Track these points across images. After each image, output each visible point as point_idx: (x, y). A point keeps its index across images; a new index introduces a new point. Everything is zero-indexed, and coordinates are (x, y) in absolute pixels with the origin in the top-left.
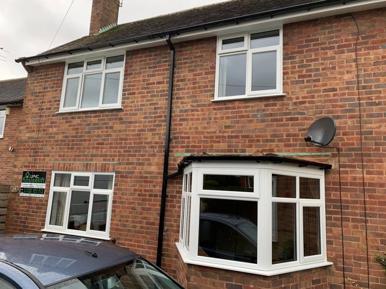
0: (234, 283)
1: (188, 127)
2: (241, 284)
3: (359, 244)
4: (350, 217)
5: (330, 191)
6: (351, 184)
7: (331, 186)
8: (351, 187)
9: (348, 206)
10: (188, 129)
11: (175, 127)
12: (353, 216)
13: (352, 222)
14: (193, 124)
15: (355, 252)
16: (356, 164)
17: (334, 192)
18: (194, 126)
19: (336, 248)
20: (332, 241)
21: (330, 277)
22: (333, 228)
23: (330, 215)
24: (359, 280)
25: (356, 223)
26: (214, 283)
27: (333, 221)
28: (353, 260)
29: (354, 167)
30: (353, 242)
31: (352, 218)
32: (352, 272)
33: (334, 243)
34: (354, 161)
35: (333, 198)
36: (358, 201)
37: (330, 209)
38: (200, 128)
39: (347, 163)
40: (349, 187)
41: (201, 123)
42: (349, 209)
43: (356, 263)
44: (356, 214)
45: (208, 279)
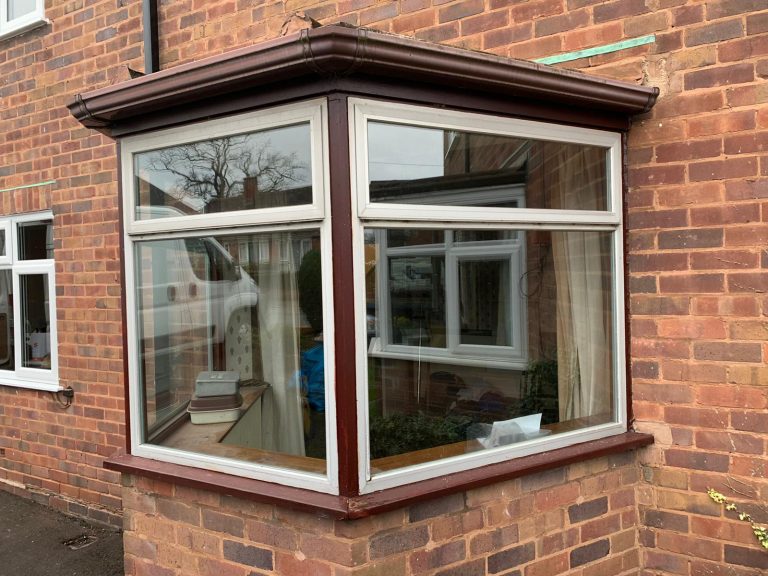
0: (246, 542)
1: (205, 41)
2: (267, 547)
3: (755, 368)
4: (726, 272)
5: (647, 182)
6: (731, 147)
7: (653, 164)
8: (730, 157)
9: (718, 233)
10: (206, 47)
11: (172, 49)
12: (736, 266)
13: (733, 289)
14: (217, 27)
15: (741, 399)
16: (753, 60)
17: (662, 187)
18: (222, 33)
19: (667, 386)
20: (655, 365)
21: (647, 486)
22: (659, 320)
23: (650, 274)
24: (753, 496)
25: (745, 295)
26: (190, 537)
27: (659, 294)
28: (730, 429)
29: (746, 74)
30: (733, 365)
31: (730, 276)
32: (726, 470)
33: (660, 370)
34: (747, 49)
35: (658, 208)
36: (756, 206)
37: (648, 252)
38: (235, 36)
39: (719, 65)
40: (722, 157)
41: (238, 19)
42: (719, 244)
43: (743, 439)
44: (748, 260)
45: (176, 524)
